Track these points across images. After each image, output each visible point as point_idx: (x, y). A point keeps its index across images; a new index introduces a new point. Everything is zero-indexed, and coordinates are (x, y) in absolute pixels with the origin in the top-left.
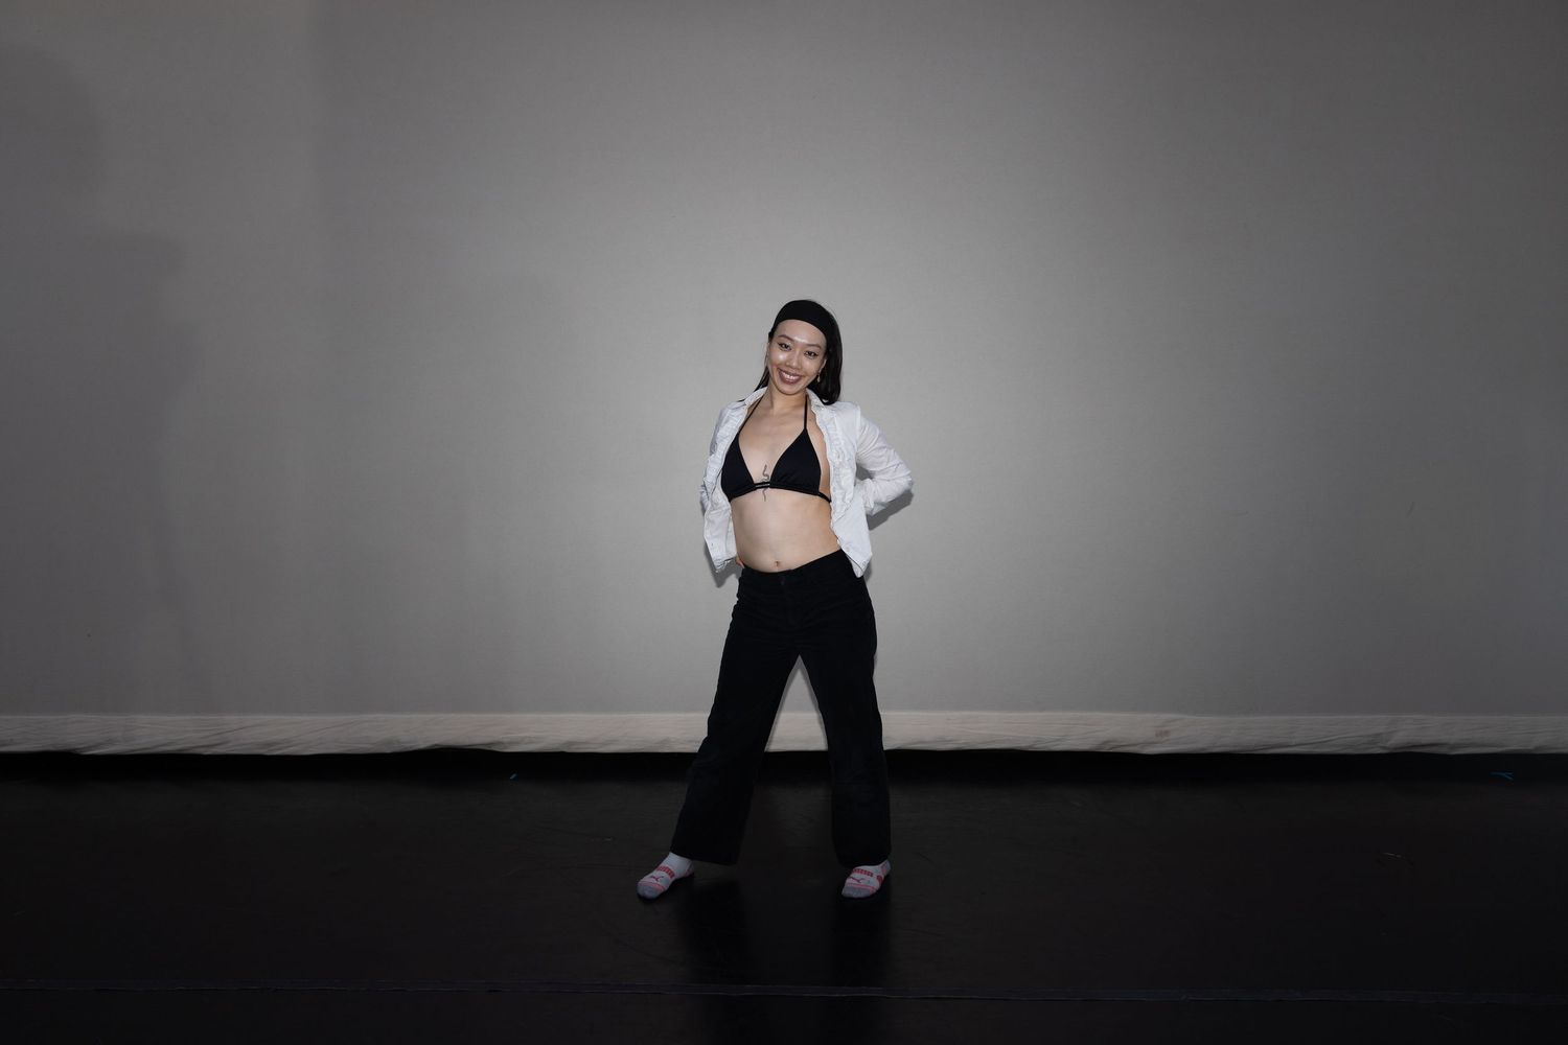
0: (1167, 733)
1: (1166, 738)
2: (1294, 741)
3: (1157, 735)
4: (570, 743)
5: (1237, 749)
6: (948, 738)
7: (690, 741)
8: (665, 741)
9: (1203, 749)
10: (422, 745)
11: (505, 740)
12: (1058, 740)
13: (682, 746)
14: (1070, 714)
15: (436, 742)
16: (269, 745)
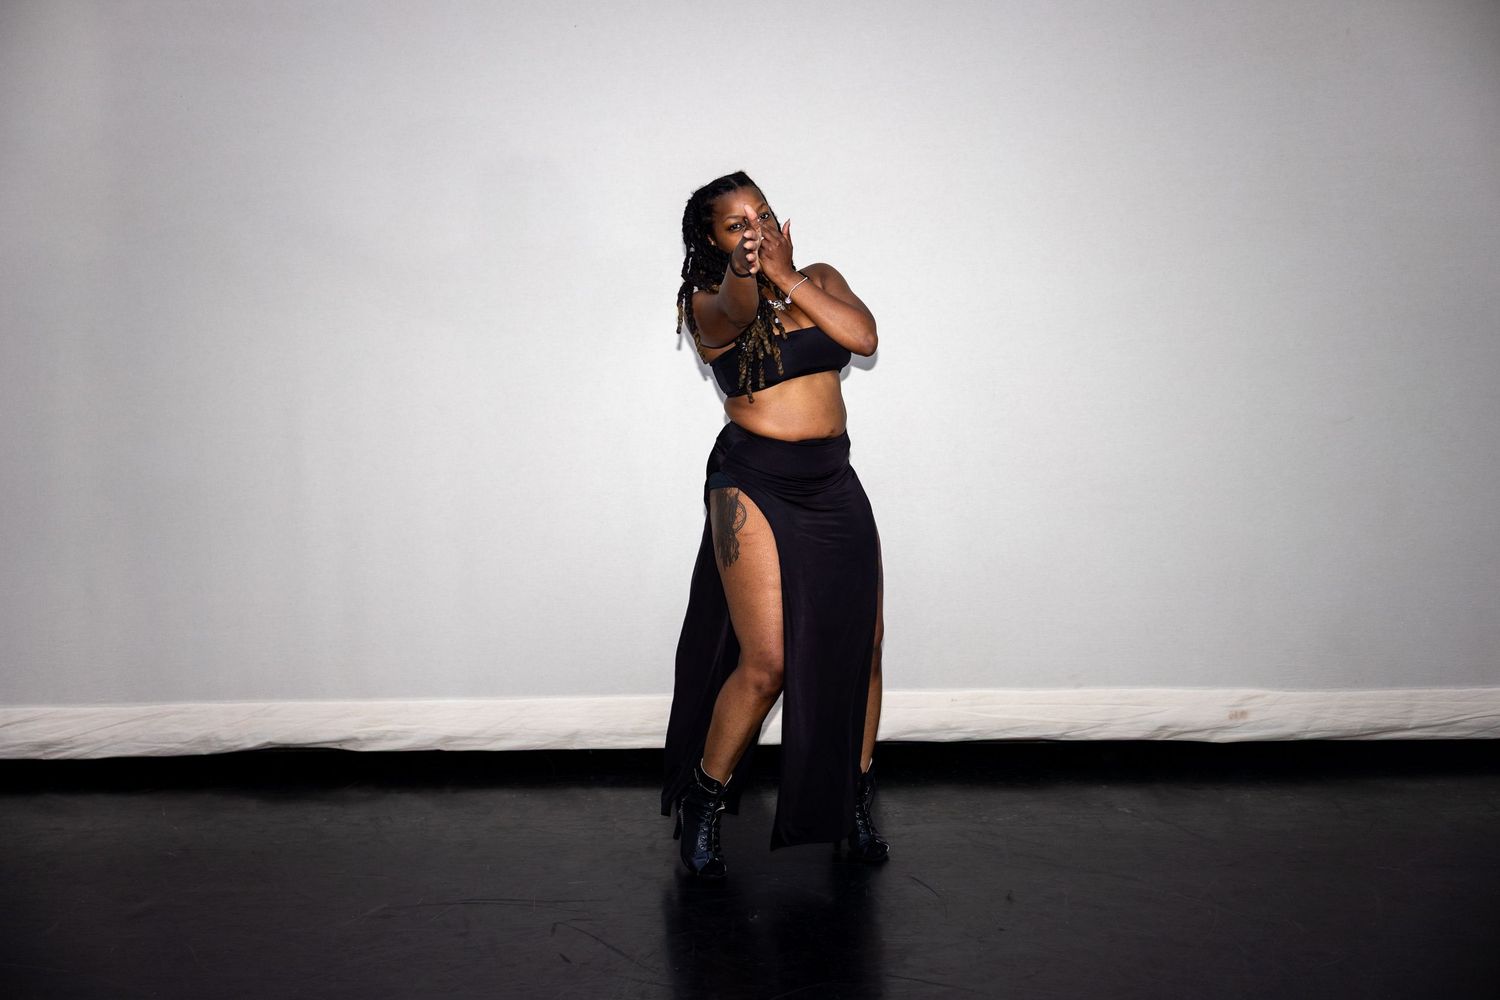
0: (1243, 714)
1: (1247, 720)
2: (1413, 723)
3: (1231, 718)
4: (449, 739)
5: (1338, 734)
6: (953, 726)
7: (609, 734)
8: (574, 735)
9: (1292, 735)
10: (250, 743)
11: (362, 736)
12: (1101, 725)
13: (595, 741)
14: (1115, 691)
15: (267, 740)
16: (43, 746)
